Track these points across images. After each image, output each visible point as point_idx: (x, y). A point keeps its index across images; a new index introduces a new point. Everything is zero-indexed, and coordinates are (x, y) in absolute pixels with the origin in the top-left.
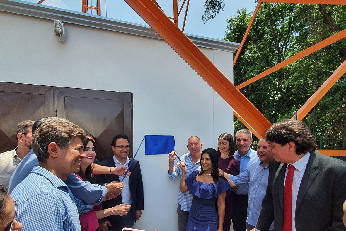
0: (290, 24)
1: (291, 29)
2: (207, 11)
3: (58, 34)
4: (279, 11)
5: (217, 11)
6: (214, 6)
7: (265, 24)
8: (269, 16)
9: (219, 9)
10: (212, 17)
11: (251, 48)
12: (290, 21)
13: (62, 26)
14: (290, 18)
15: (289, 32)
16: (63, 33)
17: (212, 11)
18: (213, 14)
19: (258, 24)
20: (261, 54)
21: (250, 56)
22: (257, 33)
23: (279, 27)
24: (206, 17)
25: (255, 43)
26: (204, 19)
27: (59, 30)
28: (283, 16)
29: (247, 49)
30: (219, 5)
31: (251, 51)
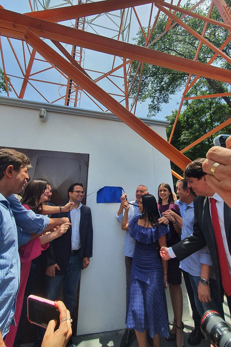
0: (211, 117)
1: (213, 121)
2: (150, 112)
3: (41, 117)
4: (201, 110)
5: (157, 112)
6: (154, 109)
7: (193, 118)
8: (194, 113)
9: (158, 111)
10: (154, 115)
11: (185, 133)
12: (211, 116)
13: (45, 112)
14: (210, 114)
15: (212, 122)
16: (45, 116)
17: (153, 112)
18: (154, 113)
19: (188, 118)
20: (193, 137)
21: (185, 139)
22: (188, 124)
23: (203, 120)
24: (150, 115)
25: (187, 130)
26: (148, 117)
27: (42, 114)
28: (205, 113)
29: (182, 134)
30: (158, 108)
31: (185, 135)
